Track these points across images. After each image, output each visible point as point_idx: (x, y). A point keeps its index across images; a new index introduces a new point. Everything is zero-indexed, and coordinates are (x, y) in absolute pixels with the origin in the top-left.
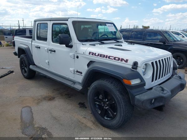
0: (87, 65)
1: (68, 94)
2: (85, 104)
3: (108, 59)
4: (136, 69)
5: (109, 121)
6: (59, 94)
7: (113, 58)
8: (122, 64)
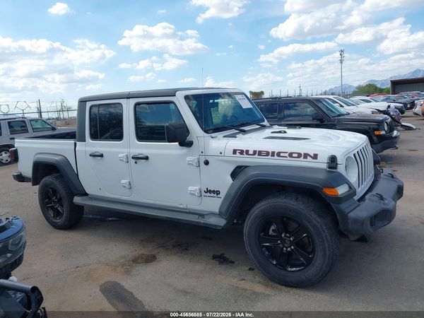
0: (231, 175)
1: (179, 245)
2: (225, 256)
3: (276, 157)
4: (336, 168)
5: (298, 273)
6: (159, 247)
7: (287, 155)
8: (309, 163)
